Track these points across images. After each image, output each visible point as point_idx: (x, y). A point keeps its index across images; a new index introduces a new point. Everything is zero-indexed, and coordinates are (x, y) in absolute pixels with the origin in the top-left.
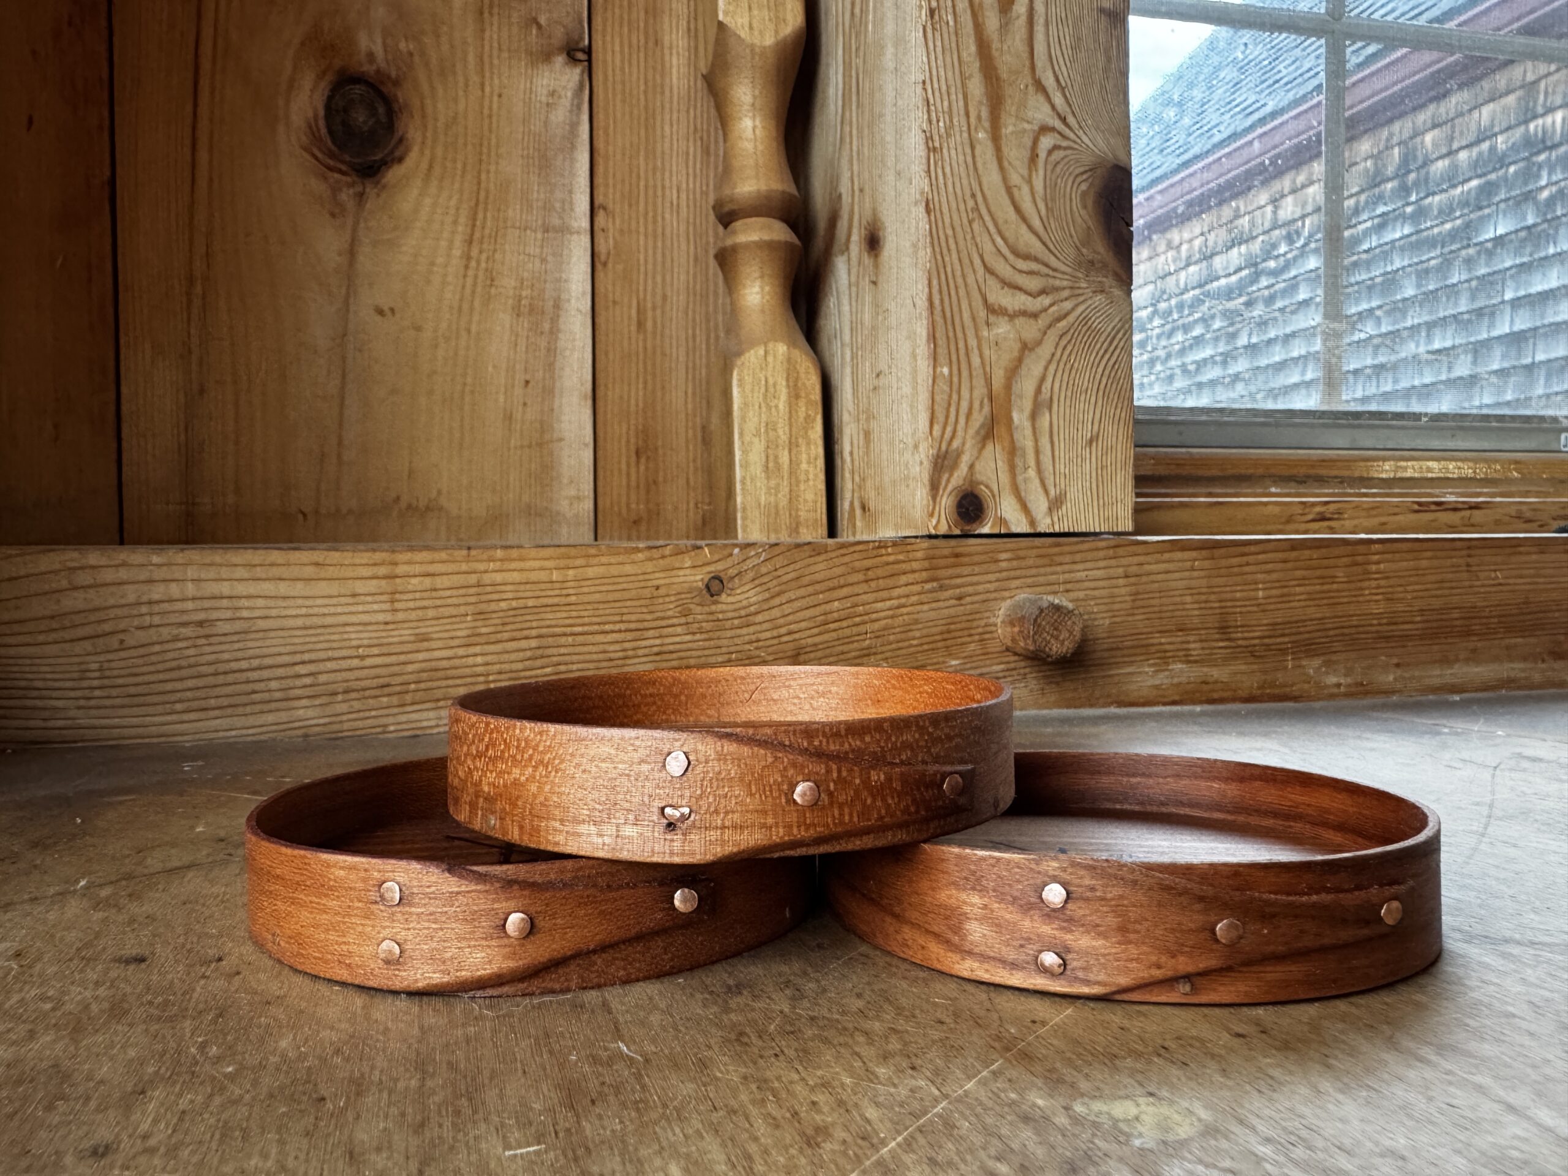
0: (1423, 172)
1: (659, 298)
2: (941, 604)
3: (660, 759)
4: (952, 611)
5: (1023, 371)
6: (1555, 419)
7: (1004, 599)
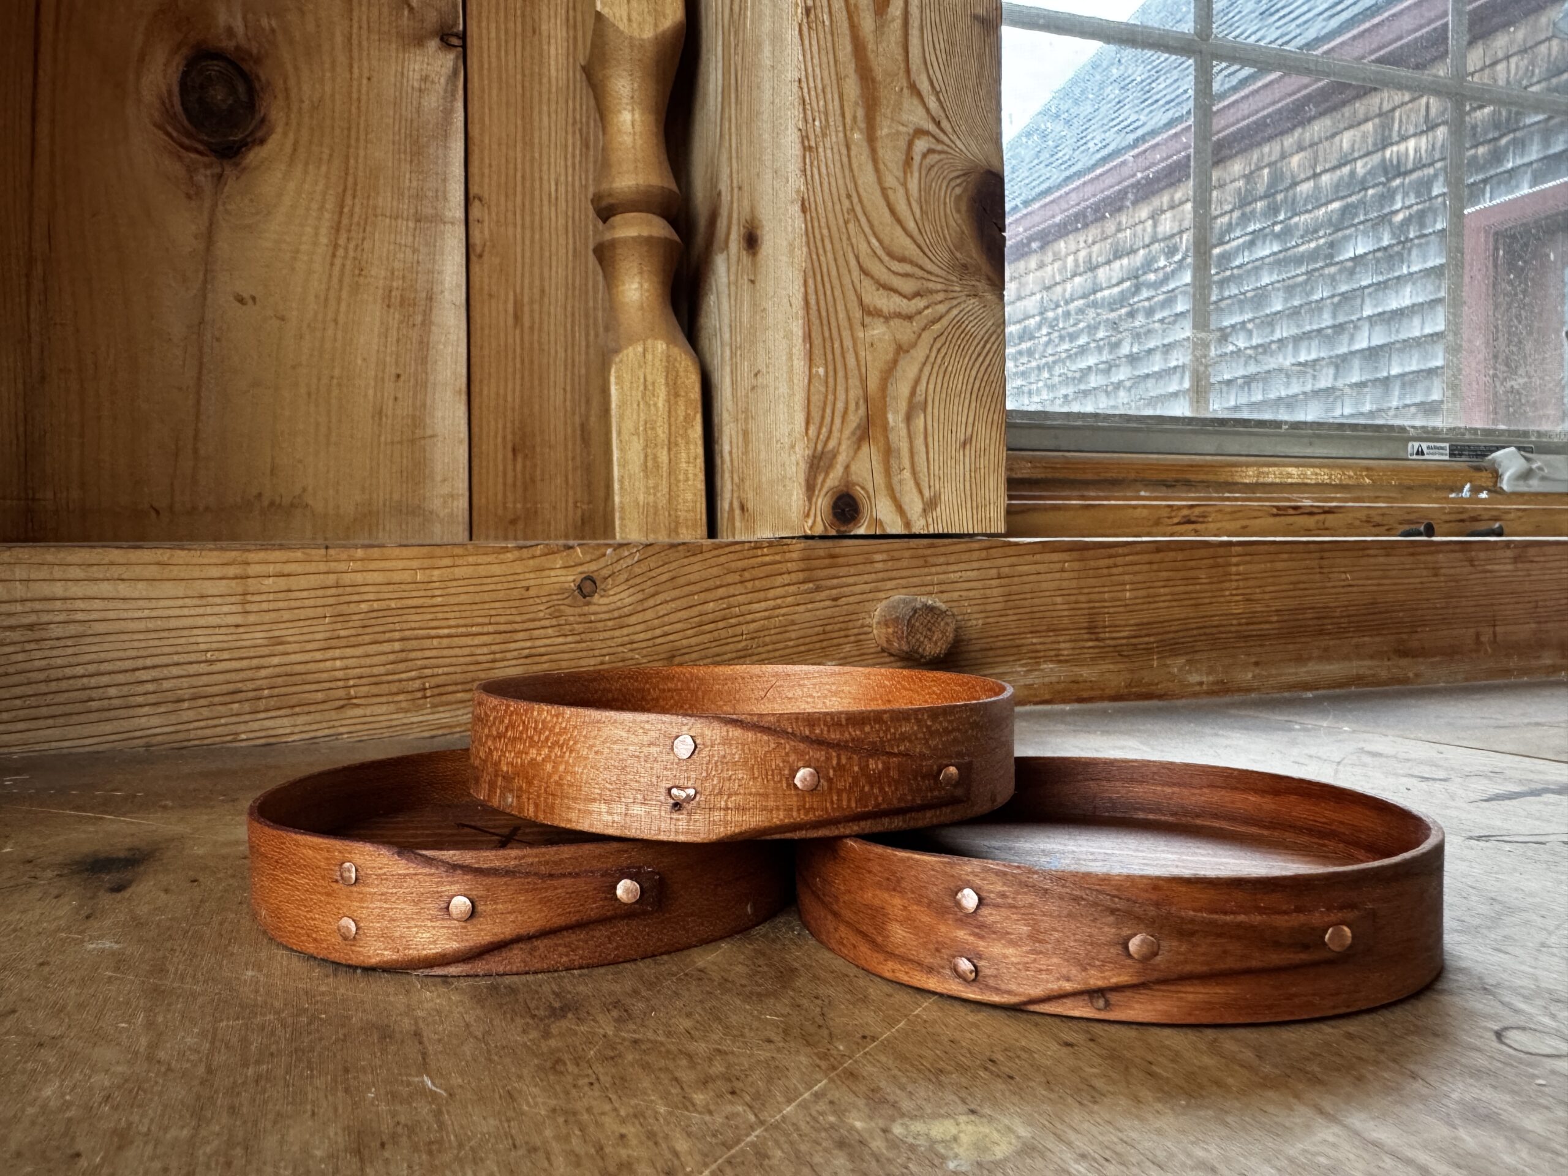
0: (1291, 193)
1: (536, 291)
2: (817, 605)
3: (668, 742)
4: (829, 612)
5: (899, 372)
6: (1402, 429)
7: (880, 600)
